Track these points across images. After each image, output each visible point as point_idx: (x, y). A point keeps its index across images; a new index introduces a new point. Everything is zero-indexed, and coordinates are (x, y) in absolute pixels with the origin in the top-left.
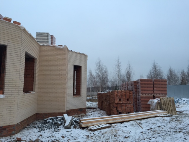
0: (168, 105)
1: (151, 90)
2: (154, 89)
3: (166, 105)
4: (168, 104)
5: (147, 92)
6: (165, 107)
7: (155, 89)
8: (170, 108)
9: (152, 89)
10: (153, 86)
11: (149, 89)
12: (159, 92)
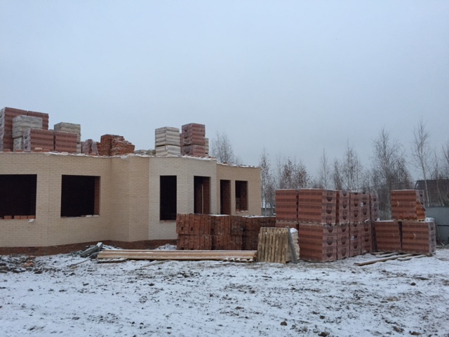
0: (270, 243)
1: (293, 213)
2: (297, 210)
3: (267, 244)
4: (271, 241)
5: (286, 216)
6: (263, 247)
7: (300, 210)
8: (273, 249)
9: (295, 210)
10: (297, 203)
11: (288, 210)
12: (306, 217)
